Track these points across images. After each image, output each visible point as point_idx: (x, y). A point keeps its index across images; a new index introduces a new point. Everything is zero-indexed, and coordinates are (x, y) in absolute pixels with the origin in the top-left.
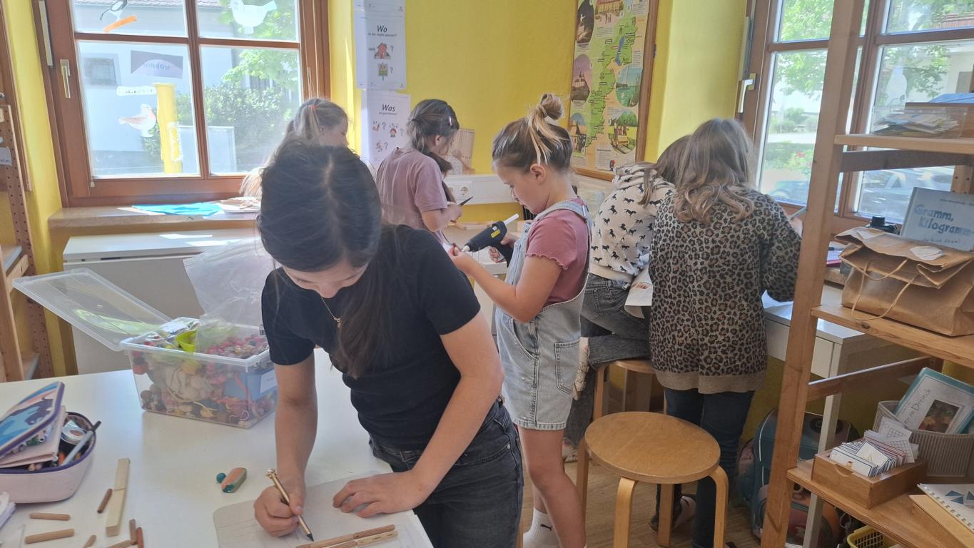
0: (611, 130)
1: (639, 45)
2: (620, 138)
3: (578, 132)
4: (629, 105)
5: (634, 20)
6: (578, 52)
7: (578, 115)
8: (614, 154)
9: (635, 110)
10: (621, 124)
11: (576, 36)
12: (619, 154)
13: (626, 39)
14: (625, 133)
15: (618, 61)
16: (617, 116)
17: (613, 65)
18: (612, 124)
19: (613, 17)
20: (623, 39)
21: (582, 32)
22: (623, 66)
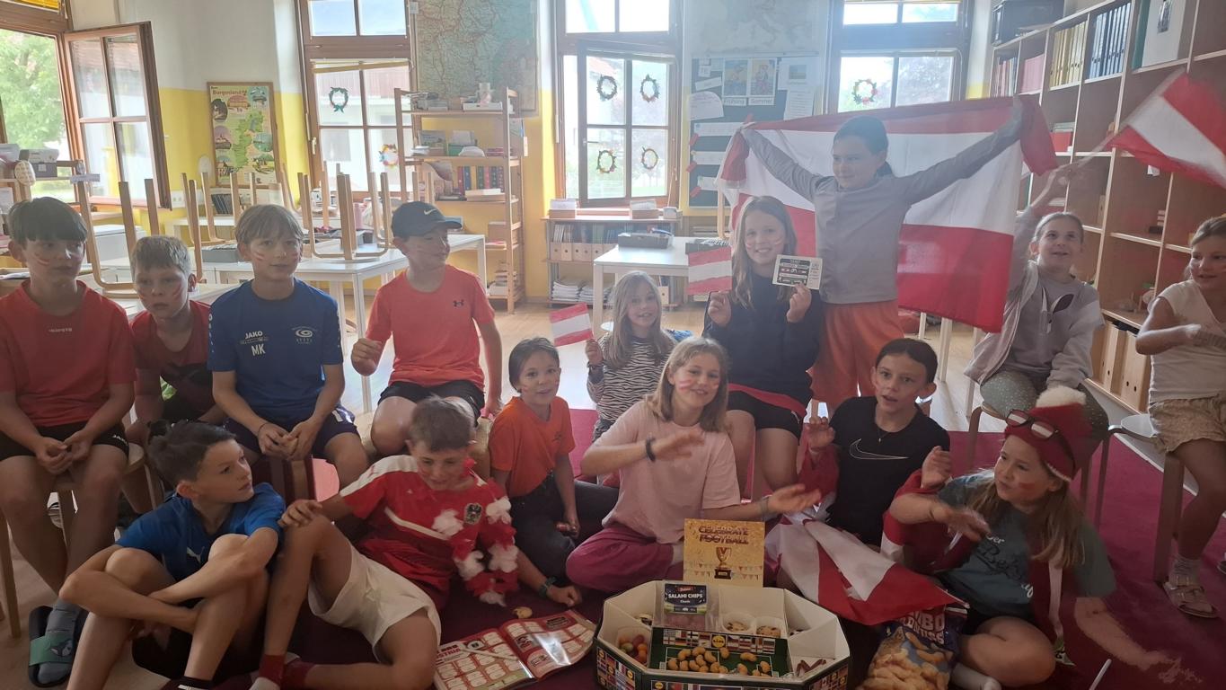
0: (255, 163)
1: (266, 124)
2: (262, 167)
3: (225, 165)
4: (265, 150)
5: (260, 113)
6: (216, 124)
7: (223, 157)
8: (258, 175)
9: (271, 153)
10: (263, 160)
11: (212, 117)
12: (263, 175)
13: (255, 122)
14: (265, 164)
15: (251, 130)
16: (258, 156)
17: (248, 132)
18: (255, 160)
19: (243, 110)
20: (253, 121)
21: (217, 114)
22: (256, 133)
